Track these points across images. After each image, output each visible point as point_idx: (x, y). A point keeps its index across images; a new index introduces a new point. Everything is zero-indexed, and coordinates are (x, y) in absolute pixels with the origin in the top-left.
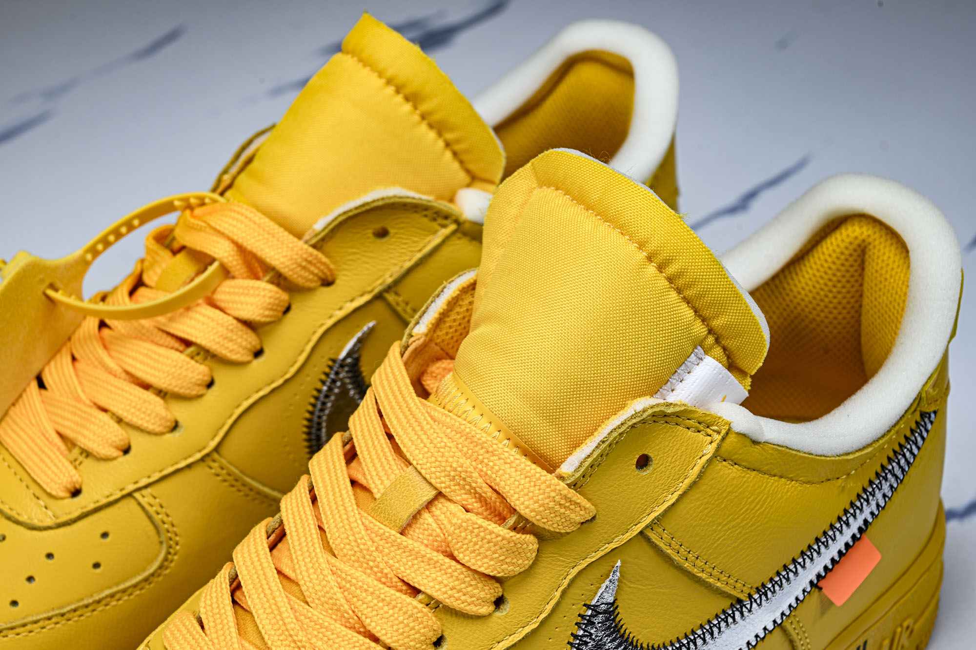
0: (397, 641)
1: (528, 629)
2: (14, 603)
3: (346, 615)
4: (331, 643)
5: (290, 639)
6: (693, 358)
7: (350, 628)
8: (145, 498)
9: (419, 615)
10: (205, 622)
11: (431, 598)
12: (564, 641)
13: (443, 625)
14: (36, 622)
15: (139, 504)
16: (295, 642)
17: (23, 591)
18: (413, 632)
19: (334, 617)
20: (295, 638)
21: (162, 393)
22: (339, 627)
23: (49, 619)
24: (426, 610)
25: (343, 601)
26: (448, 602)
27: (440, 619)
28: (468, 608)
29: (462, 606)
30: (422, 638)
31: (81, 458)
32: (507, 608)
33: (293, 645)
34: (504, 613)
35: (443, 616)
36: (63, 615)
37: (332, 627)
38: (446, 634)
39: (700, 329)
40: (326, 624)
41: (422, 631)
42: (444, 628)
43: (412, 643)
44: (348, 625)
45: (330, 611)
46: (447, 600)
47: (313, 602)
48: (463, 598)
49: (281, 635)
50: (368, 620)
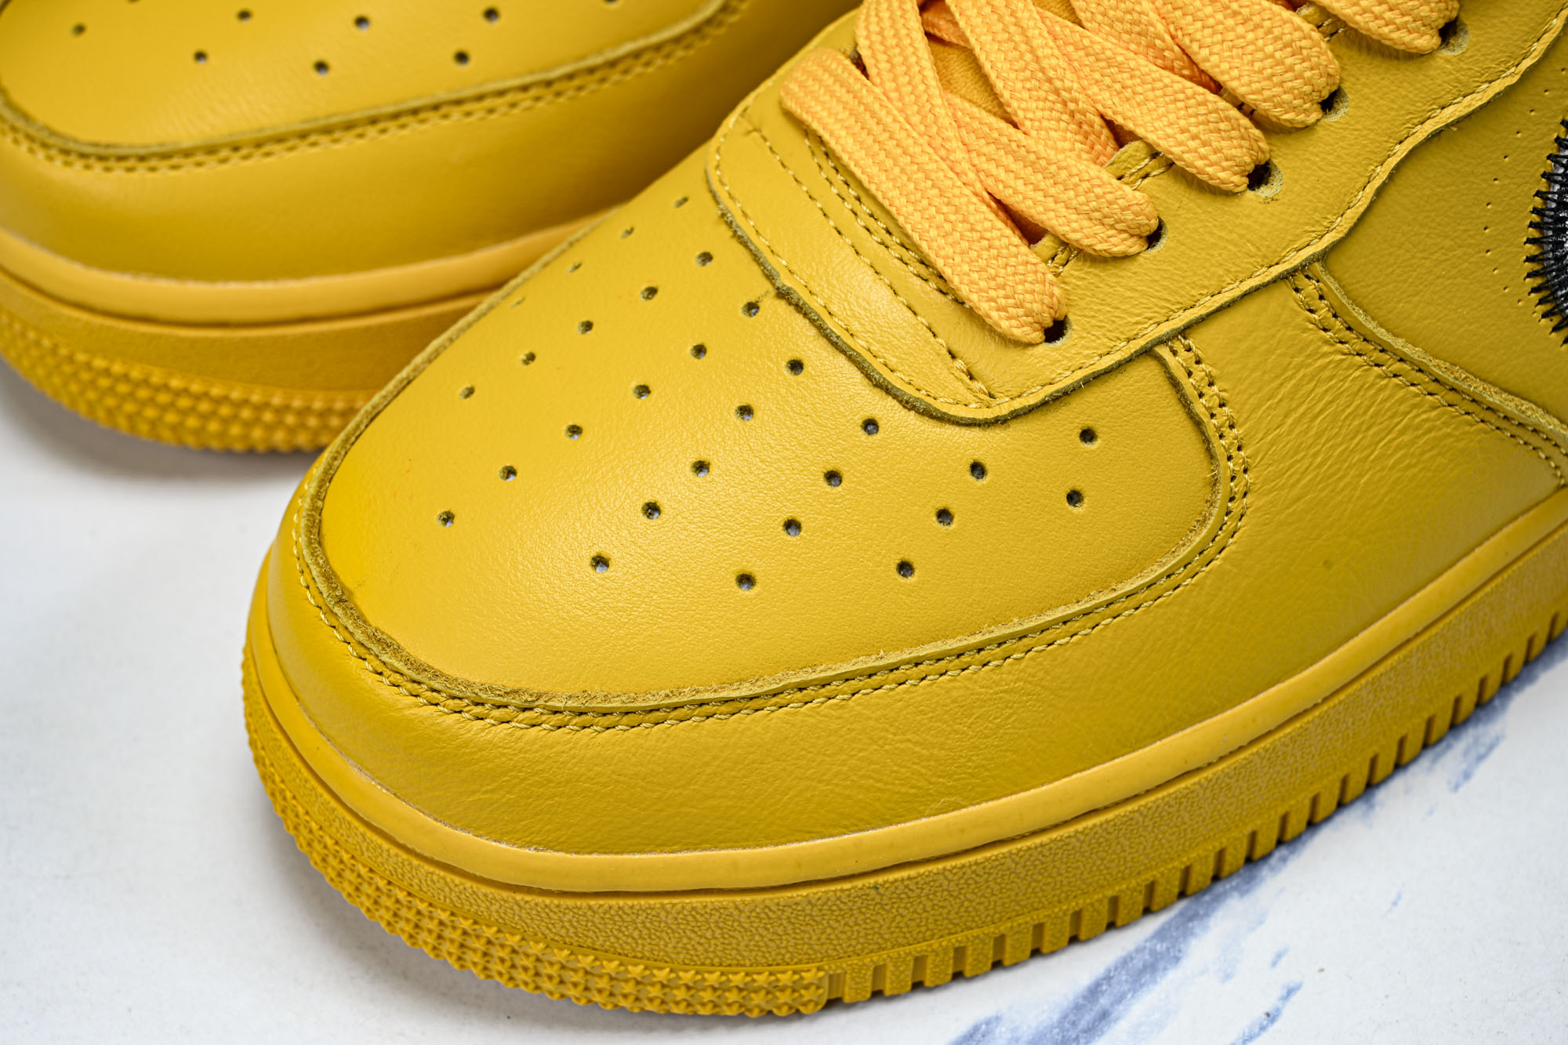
0: (1259, 92)
1: (1498, 86)
2: (462, 57)
3: (1158, 42)
4: (1128, 93)
5: (1046, 86)
7: (1164, 68)
9: (1304, 43)
10: (868, 61)
11: (1325, 12)
12: (1555, 117)
13: (1343, 69)
14: (501, 93)
16: (1057, 92)
17: (478, 36)
18: (1289, 75)
19: (1133, 47)
20: (1058, 84)
22: (1144, 65)
23: (525, 88)
24: (1316, 35)
25: (1153, 16)
26: (1362, 21)
27: (1337, 57)
28: (1395, 35)
29: (1386, 30)
30: (1307, 89)
32: (1464, 44)
33: (1052, 97)
34: (1458, 52)
35: (1343, 51)
36: (549, 84)
37: (1132, 64)
38: (1346, 86)
40: (1120, 59)
41: (1308, 74)
42: (1344, 75)
43: (1285, 97)
44: (1160, 62)
45: (1126, 37)
46: (1358, 18)
47: (1092, 20)
48: (1388, 15)
49: (1027, 80)
50: (1205, 52)
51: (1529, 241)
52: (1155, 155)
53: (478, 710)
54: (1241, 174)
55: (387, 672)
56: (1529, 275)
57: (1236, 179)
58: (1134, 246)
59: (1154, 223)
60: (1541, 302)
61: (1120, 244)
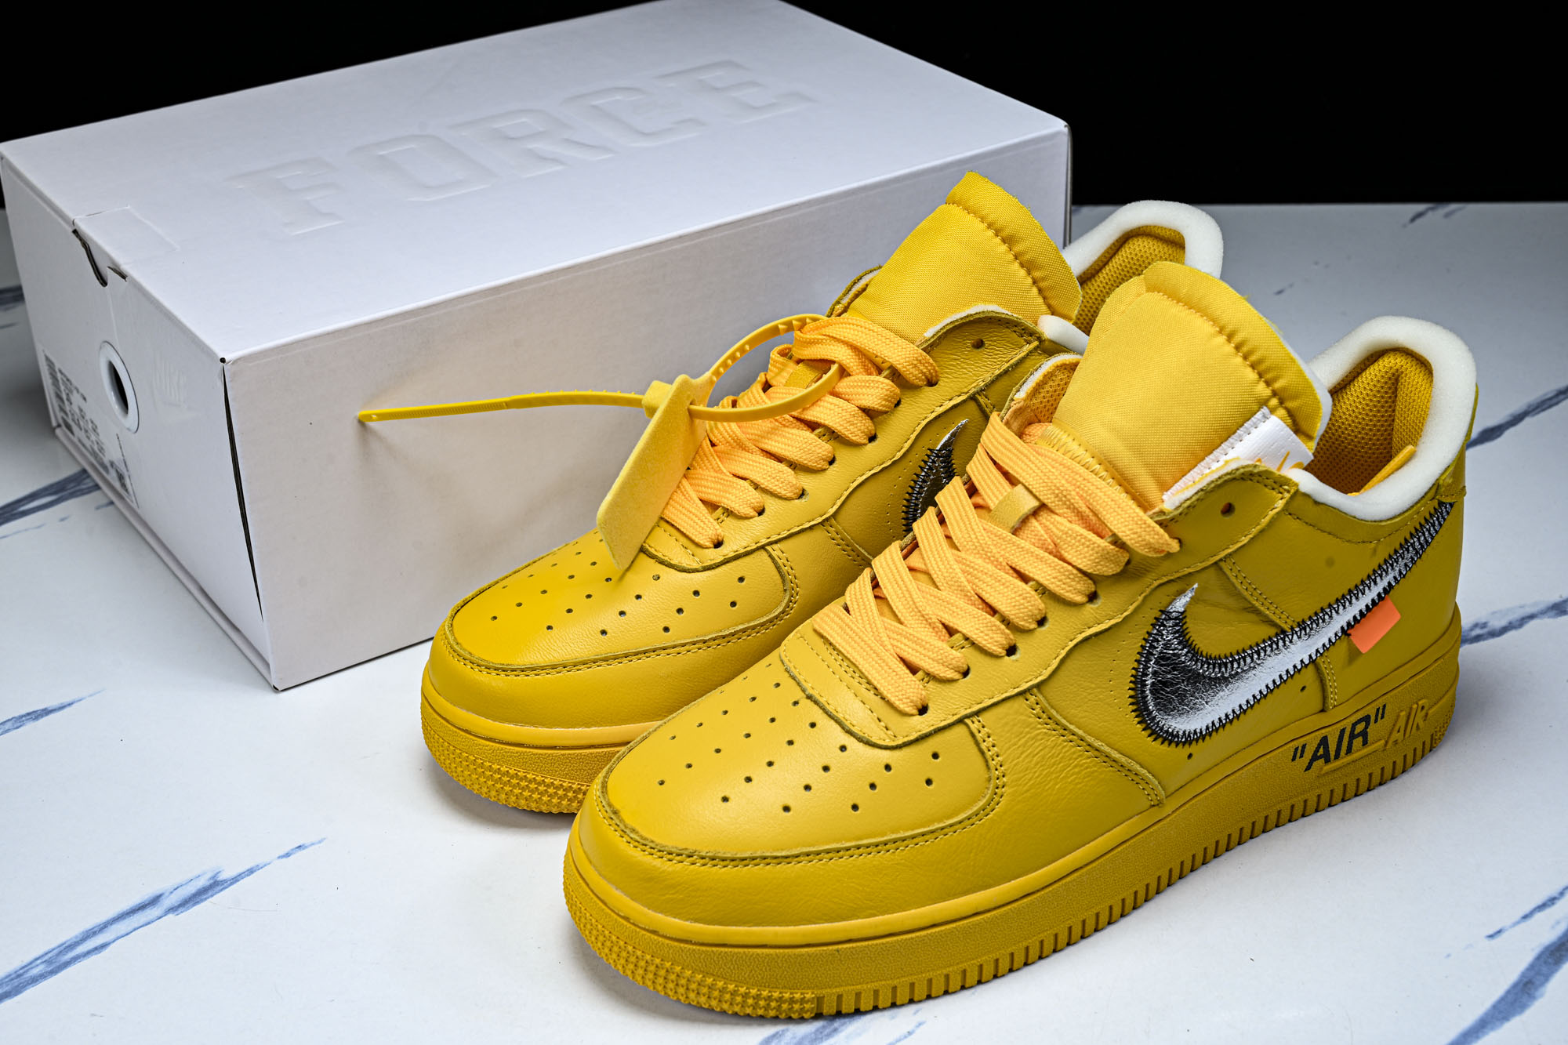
0: (1012, 614)
1: (1113, 622)
2: (666, 629)
3: (969, 594)
4: (955, 614)
5: (919, 614)
6: (1259, 415)
7: (972, 605)
8: (775, 550)
9: (1028, 595)
10: (850, 607)
11: (1039, 584)
12: (1140, 636)
13: (1046, 608)
14: (683, 645)
15: (770, 556)
16: (923, 616)
17: (673, 621)
18: (1022, 607)
19: (959, 596)
20: (924, 613)
21: (794, 465)
22: (962, 603)
23: (694, 643)
24: (1033, 593)
25: (966, 583)
26: (1052, 587)
27: (1045, 603)
28: (1067, 594)
29: (1062, 591)
30: (1030, 613)
31: (723, 517)
32: (1099, 603)
33: (921, 618)
34: (1097, 606)
35: (1048, 601)
36: (705, 642)
37: (957, 603)
38: (1048, 616)
39: (1262, 390)
40: (952, 601)
41: (1030, 608)
42: (1048, 611)
43: (1021, 615)
44: (970, 602)
45: (956, 592)
46: (1050, 585)
47: (943, 585)
48: (1063, 586)
49: (911, 612)
50: (988, 595)
51: (1130, 689)
52: (967, 639)
53: (670, 857)
54: (1003, 648)
55: (632, 842)
56: (1130, 704)
57: (1000, 650)
58: (956, 676)
59: (966, 668)
60: (1136, 717)
61: (951, 674)
